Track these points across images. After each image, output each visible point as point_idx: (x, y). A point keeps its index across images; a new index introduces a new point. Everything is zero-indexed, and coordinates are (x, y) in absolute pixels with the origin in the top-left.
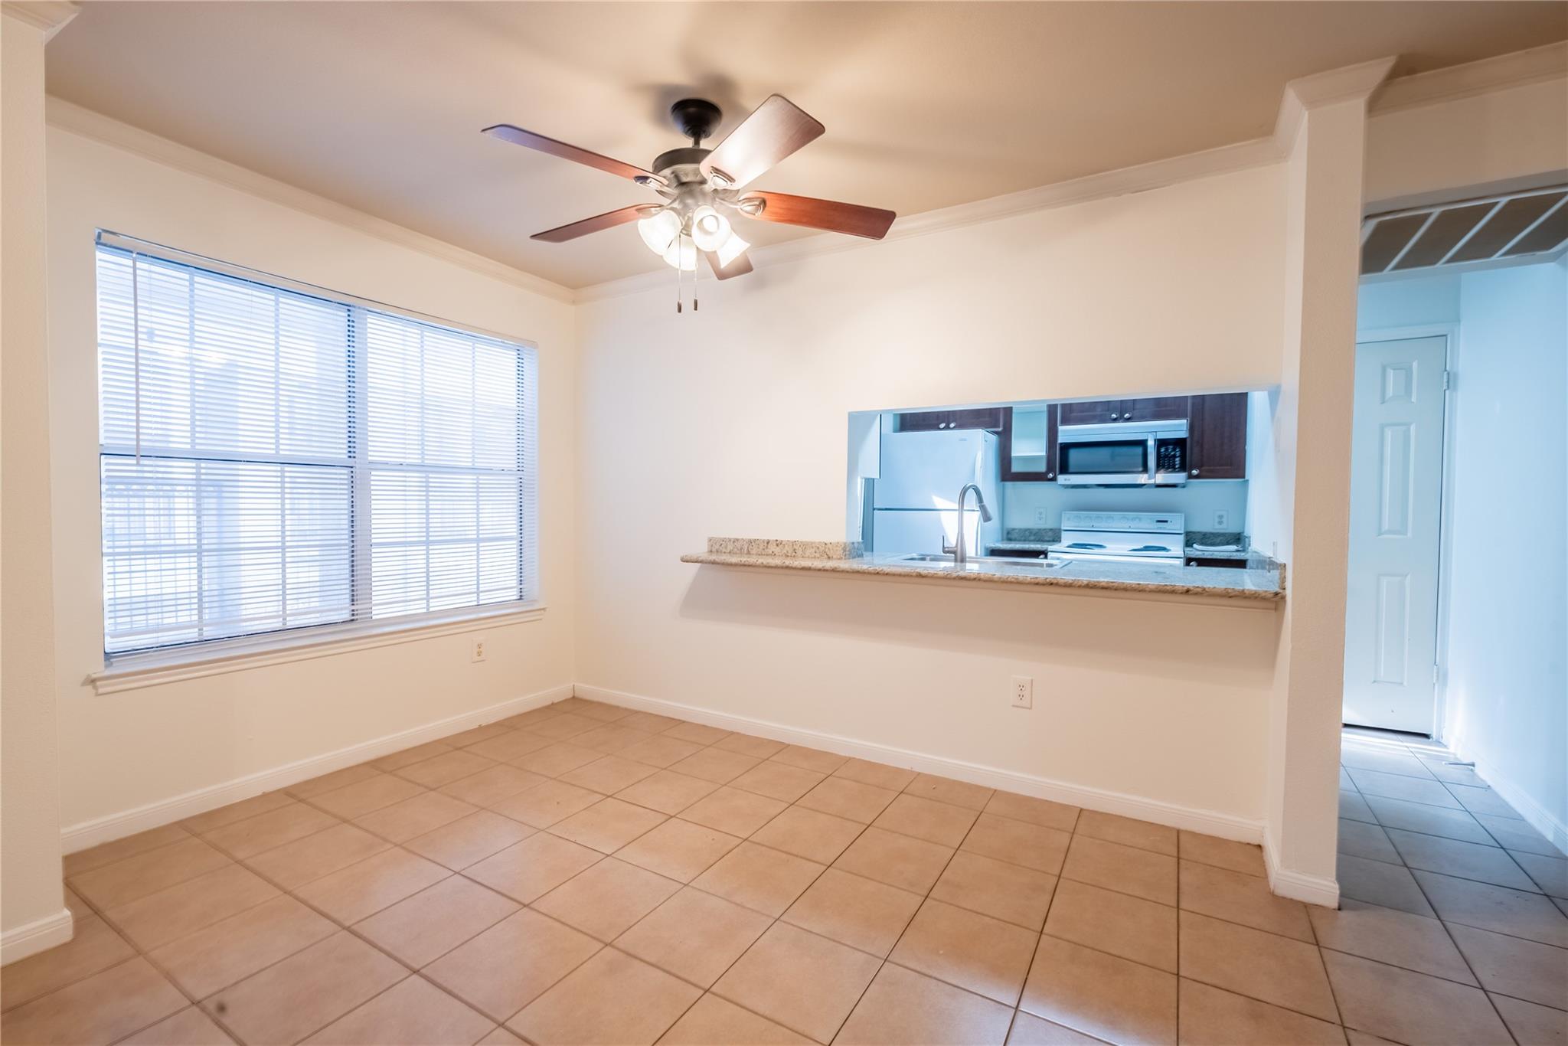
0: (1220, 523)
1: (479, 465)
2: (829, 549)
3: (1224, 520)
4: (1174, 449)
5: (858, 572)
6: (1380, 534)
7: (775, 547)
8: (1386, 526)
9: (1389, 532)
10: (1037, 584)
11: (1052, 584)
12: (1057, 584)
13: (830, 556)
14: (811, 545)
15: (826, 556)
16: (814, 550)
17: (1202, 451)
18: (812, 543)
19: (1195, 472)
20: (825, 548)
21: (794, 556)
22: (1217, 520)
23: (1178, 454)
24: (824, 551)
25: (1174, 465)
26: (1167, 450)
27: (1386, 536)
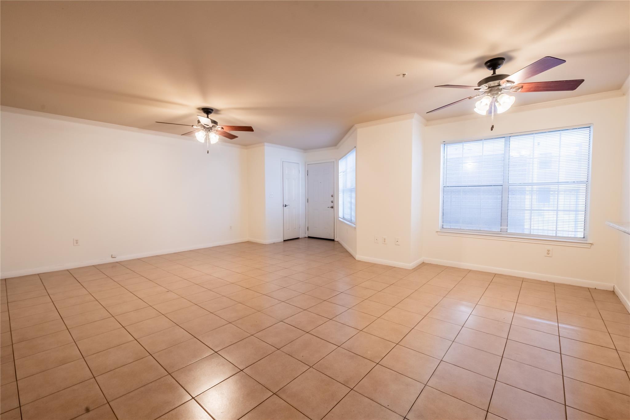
1: (561, 181)
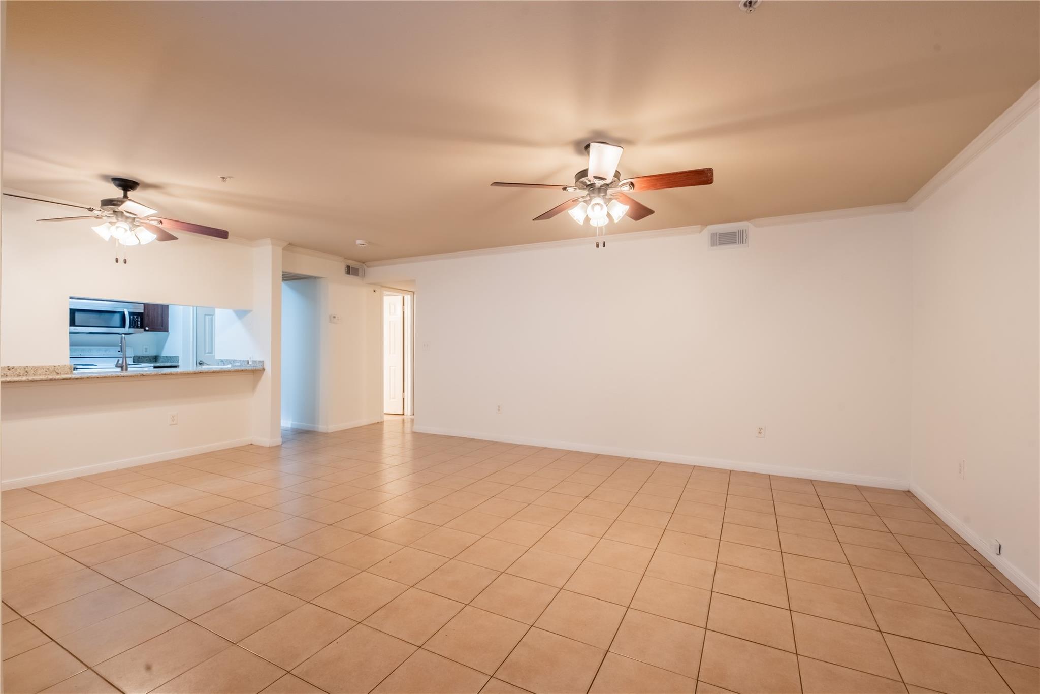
0: (146, 351)
2: (58, 369)
3: (148, 350)
4: (137, 318)
5: (106, 377)
6: (205, 354)
7: (7, 370)
8: (207, 351)
9: (208, 353)
10: (195, 373)
11: (200, 373)
12: (203, 373)
13: (58, 372)
14: (42, 368)
15: (55, 373)
16: (45, 370)
17: (149, 318)
18: (42, 367)
19: (147, 328)
20: (55, 369)
21: (26, 375)
22: (144, 350)
23: (139, 320)
24: (55, 370)
25: (138, 325)
26: (133, 317)
27: (206, 355)
